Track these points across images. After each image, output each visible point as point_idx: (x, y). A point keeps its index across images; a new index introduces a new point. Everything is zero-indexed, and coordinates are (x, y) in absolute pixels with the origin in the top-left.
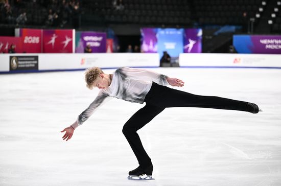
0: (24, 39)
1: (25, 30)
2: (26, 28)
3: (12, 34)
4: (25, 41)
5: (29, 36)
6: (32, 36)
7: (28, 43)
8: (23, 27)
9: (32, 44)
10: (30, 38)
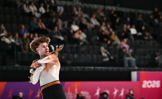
0: (142, 84)
1: (142, 73)
2: (145, 70)
3: (128, 78)
4: (144, 86)
5: (147, 80)
6: (152, 80)
7: (147, 88)
8: (141, 70)
9: (151, 88)
10: (150, 82)
